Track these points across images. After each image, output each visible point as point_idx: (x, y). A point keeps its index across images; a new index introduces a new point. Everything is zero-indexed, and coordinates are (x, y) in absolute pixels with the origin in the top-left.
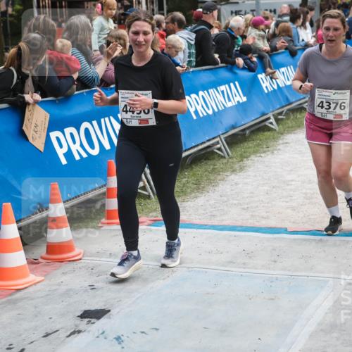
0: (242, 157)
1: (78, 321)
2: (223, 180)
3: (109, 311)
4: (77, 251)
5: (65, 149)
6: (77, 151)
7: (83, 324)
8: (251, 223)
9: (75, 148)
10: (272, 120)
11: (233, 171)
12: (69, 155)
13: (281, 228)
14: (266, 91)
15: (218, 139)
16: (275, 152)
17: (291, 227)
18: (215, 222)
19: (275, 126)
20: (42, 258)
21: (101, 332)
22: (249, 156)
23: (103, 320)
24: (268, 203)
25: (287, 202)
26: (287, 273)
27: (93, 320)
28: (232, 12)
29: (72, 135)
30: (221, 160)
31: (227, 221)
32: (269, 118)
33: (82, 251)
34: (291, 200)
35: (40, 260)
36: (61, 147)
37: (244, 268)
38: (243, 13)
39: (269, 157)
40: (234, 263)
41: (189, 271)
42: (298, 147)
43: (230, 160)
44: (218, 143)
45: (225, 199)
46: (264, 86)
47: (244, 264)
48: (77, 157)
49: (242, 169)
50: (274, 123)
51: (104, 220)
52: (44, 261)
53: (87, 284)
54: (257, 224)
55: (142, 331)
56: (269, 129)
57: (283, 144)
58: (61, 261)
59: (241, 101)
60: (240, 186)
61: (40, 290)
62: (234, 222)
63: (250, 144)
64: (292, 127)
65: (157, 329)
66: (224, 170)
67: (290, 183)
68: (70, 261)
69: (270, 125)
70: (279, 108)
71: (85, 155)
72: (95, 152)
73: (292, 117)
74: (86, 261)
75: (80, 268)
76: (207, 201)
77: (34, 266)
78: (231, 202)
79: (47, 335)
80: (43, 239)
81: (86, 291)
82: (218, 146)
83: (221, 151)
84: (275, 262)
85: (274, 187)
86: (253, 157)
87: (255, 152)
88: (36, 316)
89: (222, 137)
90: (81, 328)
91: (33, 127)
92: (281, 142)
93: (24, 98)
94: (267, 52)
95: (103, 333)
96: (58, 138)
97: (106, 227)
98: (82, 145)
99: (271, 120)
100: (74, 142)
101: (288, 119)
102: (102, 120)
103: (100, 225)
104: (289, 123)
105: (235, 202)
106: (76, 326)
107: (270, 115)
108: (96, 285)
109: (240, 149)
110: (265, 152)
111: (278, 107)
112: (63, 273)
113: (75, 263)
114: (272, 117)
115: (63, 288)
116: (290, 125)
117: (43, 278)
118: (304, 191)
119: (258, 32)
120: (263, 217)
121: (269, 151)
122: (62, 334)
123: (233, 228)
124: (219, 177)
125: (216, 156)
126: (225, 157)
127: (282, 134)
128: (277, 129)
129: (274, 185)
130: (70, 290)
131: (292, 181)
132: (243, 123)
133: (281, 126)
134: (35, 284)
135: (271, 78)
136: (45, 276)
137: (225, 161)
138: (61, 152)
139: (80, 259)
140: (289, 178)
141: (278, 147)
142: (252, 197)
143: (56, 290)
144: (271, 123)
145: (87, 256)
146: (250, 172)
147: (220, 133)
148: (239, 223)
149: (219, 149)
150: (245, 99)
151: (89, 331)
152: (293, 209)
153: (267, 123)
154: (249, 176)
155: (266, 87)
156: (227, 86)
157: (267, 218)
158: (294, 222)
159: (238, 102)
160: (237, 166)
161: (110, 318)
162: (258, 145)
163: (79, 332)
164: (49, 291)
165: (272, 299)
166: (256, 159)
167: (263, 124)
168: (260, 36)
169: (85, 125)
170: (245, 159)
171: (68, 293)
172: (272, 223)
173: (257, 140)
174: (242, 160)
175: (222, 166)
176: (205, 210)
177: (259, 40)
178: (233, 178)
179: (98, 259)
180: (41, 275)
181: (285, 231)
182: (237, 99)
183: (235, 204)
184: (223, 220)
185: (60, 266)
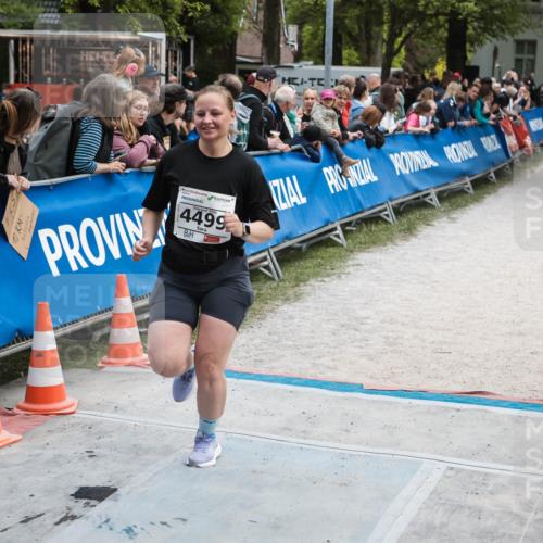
0: (298, 281)
1: (72, 503)
2: (271, 311)
3: (115, 490)
4: (69, 400)
5: (58, 255)
6: (75, 258)
7: (78, 507)
8: (311, 374)
9: (72, 254)
10: (339, 231)
11: (287, 299)
12: (63, 263)
13: (353, 384)
14: (333, 192)
15: (266, 254)
16: (343, 276)
17: (368, 383)
18: (262, 370)
19: (342, 240)
20: (19, 407)
21: (104, 520)
22: (308, 280)
23: (106, 503)
24: (335, 347)
25: (361, 347)
26: (363, 448)
27: (93, 502)
28: (284, 80)
29: (68, 235)
30: (269, 283)
31: (280, 370)
32: (335, 229)
33: (76, 401)
34: (367, 345)
35: (16, 410)
36: (53, 251)
37: (305, 438)
38: (299, 81)
39: (335, 282)
40: (290, 430)
41: (228, 439)
42: (374, 271)
43: (281, 284)
44: (265, 259)
45: (276, 338)
46: (330, 184)
47: (304, 432)
48: (74, 268)
49: (298, 297)
50: (341, 235)
51: (105, 358)
52: (22, 412)
53: (83, 449)
54: (321, 377)
55: (163, 521)
56: (335, 244)
57: (353, 265)
58: (46, 413)
59: (299, 203)
60: (296, 321)
61: (16, 455)
62: (288, 371)
63: (308, 263)
64: (365, 243)
65: (184, 520)
66: (274, 298)
67: (364, 321)
68: (58, 414)
69: (336, 239)
70: (349, 216)
71: (84, 265)
72: (99, 261)
73: (365, 229)
74: (81, 415)
75: (73, 425)
76: (251, 339)
77: (7, 419)
78: (284, 342)
79: (27, 520)
80: (20, 380)
81: (81, 459)
82: (266, 263)
83: (270, 270)
84: (347, 431)
85: (343, 326)
86: (312, 282)
87: (316, 275)
88: (11, 492)
89: (272, 251)
90: (75, 512)
91: (15, 224)
92: (350, 262)
93: (6, 179)
94: (337, 139)
95: (107, 521)
96: (49, 239)
97: (108, 368)
98: (81, 251)
99: (337, 232)
100: (71, 246)
101: (360, 231)
102: (112, 217)
103: (100, 365)
104: (362, 237)
105: (290, 343)
106: (69, 509)
107: (337, 224)
108: (96, 451)
109: (294, 270)
110: (328, 275)
111: (348, 214)
112: (49, 431)
113: (65, 417)
114: (339, 228)
115: (49, 453)
116: (363, 240)
117: (20, 437)
118: (384, 333)
119: (325, 110)
120: (328, 367)
121: (334, 274)
122: (49, 521)
123: (288, 381)
124: (267, 307)
125: (262, 277)
126: (273, 279)
127: (352, 251)
128: (345, 245)
129: (342, 322)
130: (60, 456)
131: (366, 318)
132: (300, 233)
133: (350, 241)
134: (9, 445)
135: (341, 174)
136: (23, 434)
137: (274, 284)
138: (52, 259)
139: (73, 413)
140: (362, 313)
141: (348, 270)
142: (313, 338)
143: (39, 455)
144: (338, 236)
145: (84, 409)
146: (309, 302)
147: (270, 245)
148: (296, 374)
149: (267, 267)
150: (304, 200)
151: (87, 518)
152: (371, 358)
153: (332, 236)
154: (308, 307)
155: (333, 186)
156: (281, 180)
157: (335, 368)
158: (371, 377)
159: (295, 203)
160: (290, 292)
161: (116, 500)
162: (320, 265)
163: (73, 518)
164: (30, 456)
165: (345, 485)
166: (317, 284)
167: (327, 236)
168: (327, 115)
169: (87, 223)
170: (302, 284)
171: (56, 461)
172: (342, 376)
173: (317, 257)
174: (297, 285)
175: (270, 291)
176: (247, 353)
177: (325, 120)
178: (286, 309)
179: (99, 413)
180: (18, 433)
181: (360, 388)
182: (294, 199)
183: (290, 346)
184: (273, 368)
185: (44, 422)
